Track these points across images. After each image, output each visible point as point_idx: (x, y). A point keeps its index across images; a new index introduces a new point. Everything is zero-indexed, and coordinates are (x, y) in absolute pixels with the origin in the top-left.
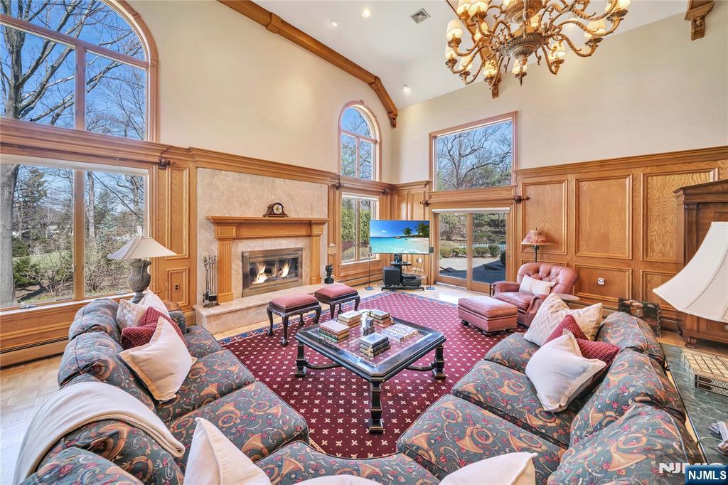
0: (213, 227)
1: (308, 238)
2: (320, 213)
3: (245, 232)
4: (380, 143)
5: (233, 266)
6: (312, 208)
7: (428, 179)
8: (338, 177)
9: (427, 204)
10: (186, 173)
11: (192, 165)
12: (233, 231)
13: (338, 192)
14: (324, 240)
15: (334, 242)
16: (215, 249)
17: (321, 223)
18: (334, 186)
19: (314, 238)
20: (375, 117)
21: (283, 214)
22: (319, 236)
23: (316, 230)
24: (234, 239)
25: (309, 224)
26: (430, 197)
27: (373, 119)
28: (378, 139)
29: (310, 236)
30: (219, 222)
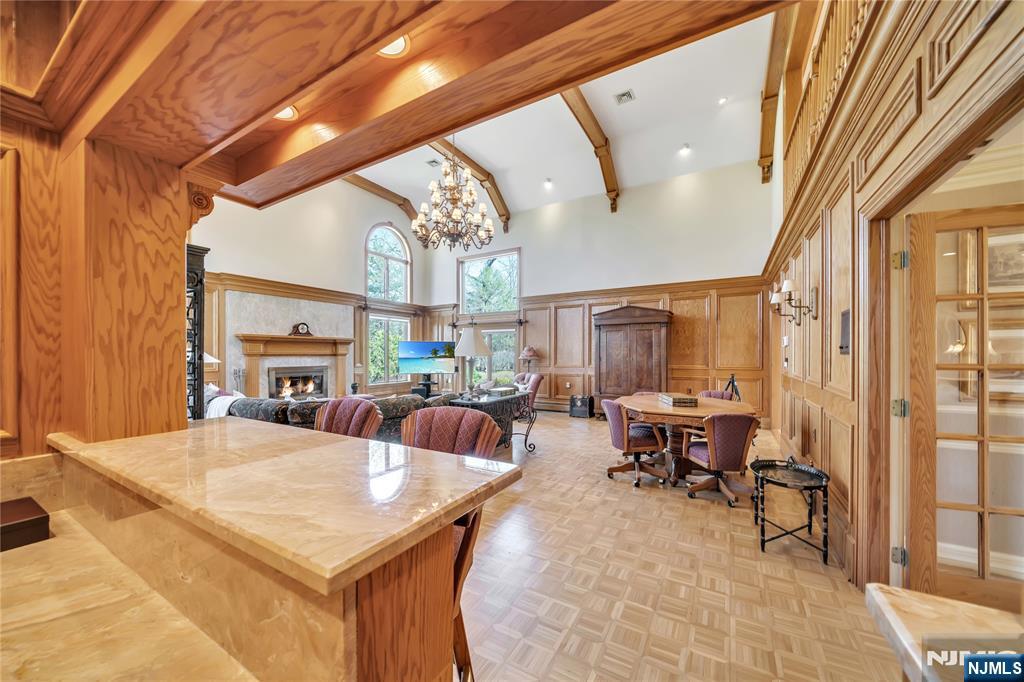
0: (241, 344)
1: (333, 357)
2: (346, 332)
3: (271, 349)
4: (411, 264)
5: (261, 381)
6: (337, 329)
7: (455, 302)
8: (365, 299)
9: (454, 326)
10: (215, 294)
11: (220, 287)
12: (261, 348)
13: (364, 313)
14: (350, 358)
15: (361, 362)
16: (243, 363)
17: (346, 343)
18: (360, 307)
19: (340, 357)
20: (405, 238)
21: (308, 333)
22: (345, 355)
23: (341, 349)
24: (262, 355)
25: (335, 343)
26: (458, 320)
27: (404, 240)
28: (409, 260)
29: (335, 355)
30: (247, 340)
